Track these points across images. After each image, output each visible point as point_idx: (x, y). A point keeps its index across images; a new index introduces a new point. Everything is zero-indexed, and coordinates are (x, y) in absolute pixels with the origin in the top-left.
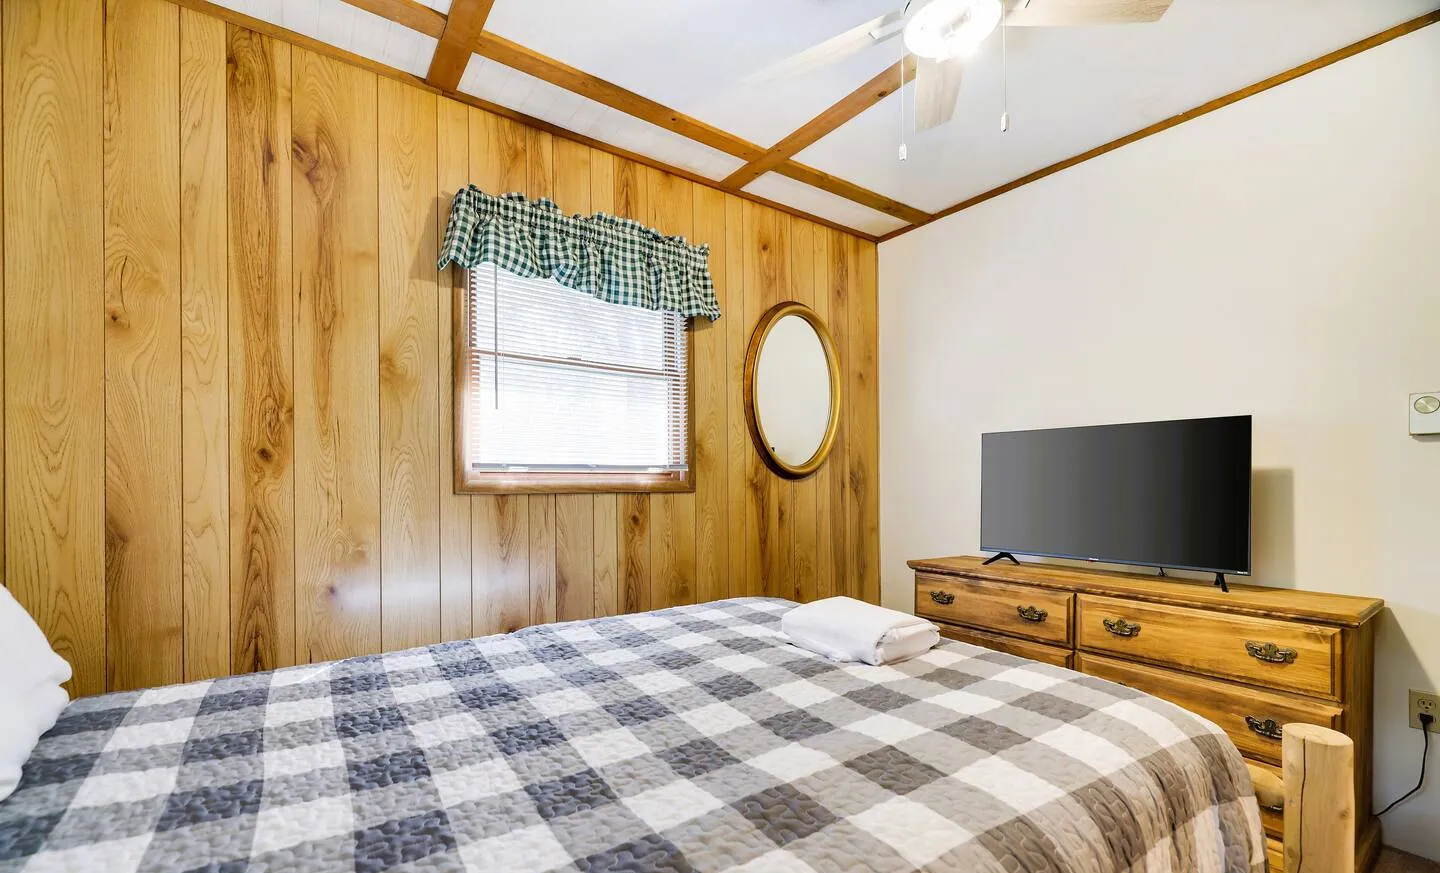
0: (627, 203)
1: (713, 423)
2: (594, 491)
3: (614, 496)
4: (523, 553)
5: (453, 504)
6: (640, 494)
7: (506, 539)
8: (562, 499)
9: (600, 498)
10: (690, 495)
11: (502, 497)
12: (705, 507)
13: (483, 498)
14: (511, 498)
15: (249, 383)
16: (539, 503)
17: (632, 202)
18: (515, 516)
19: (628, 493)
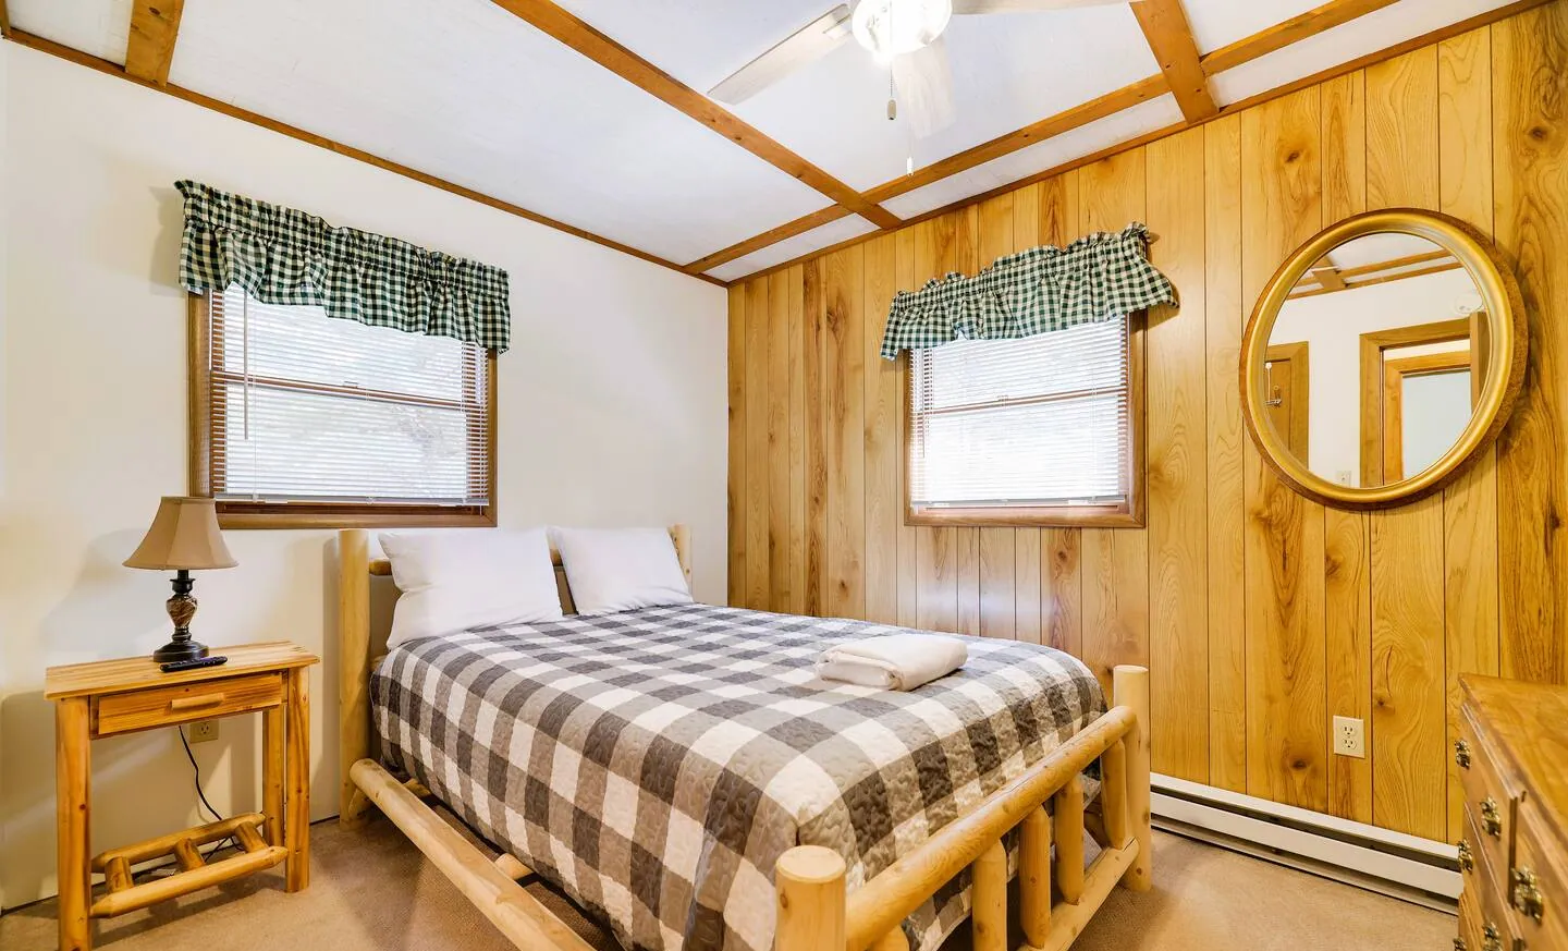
0: (1054, 222)
1: (1180, 439)
2: (1016, 524)
3: (1037, 530)
4: (953, 576)
5: (905, 532)
6: (1071, 528)
7: (940, 562)
8: (985, 531)
9: (1021, 532)
10: (1140, 531)
11: (938, 527)
12: (1165, 548)
13: (924, 528)
14: (944, 529)
15: (811, 460)
16: (966, 534)
17: (1060, 218)
18: (946, 544)
19: (1054, 528)
